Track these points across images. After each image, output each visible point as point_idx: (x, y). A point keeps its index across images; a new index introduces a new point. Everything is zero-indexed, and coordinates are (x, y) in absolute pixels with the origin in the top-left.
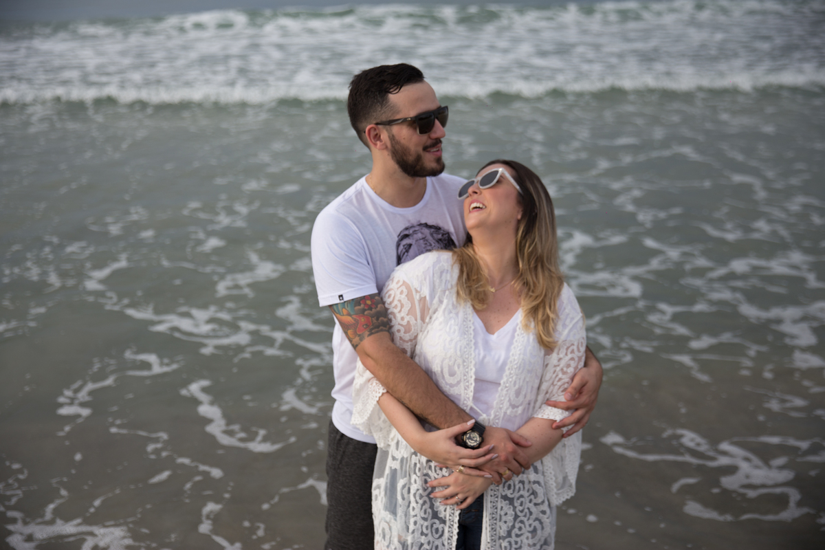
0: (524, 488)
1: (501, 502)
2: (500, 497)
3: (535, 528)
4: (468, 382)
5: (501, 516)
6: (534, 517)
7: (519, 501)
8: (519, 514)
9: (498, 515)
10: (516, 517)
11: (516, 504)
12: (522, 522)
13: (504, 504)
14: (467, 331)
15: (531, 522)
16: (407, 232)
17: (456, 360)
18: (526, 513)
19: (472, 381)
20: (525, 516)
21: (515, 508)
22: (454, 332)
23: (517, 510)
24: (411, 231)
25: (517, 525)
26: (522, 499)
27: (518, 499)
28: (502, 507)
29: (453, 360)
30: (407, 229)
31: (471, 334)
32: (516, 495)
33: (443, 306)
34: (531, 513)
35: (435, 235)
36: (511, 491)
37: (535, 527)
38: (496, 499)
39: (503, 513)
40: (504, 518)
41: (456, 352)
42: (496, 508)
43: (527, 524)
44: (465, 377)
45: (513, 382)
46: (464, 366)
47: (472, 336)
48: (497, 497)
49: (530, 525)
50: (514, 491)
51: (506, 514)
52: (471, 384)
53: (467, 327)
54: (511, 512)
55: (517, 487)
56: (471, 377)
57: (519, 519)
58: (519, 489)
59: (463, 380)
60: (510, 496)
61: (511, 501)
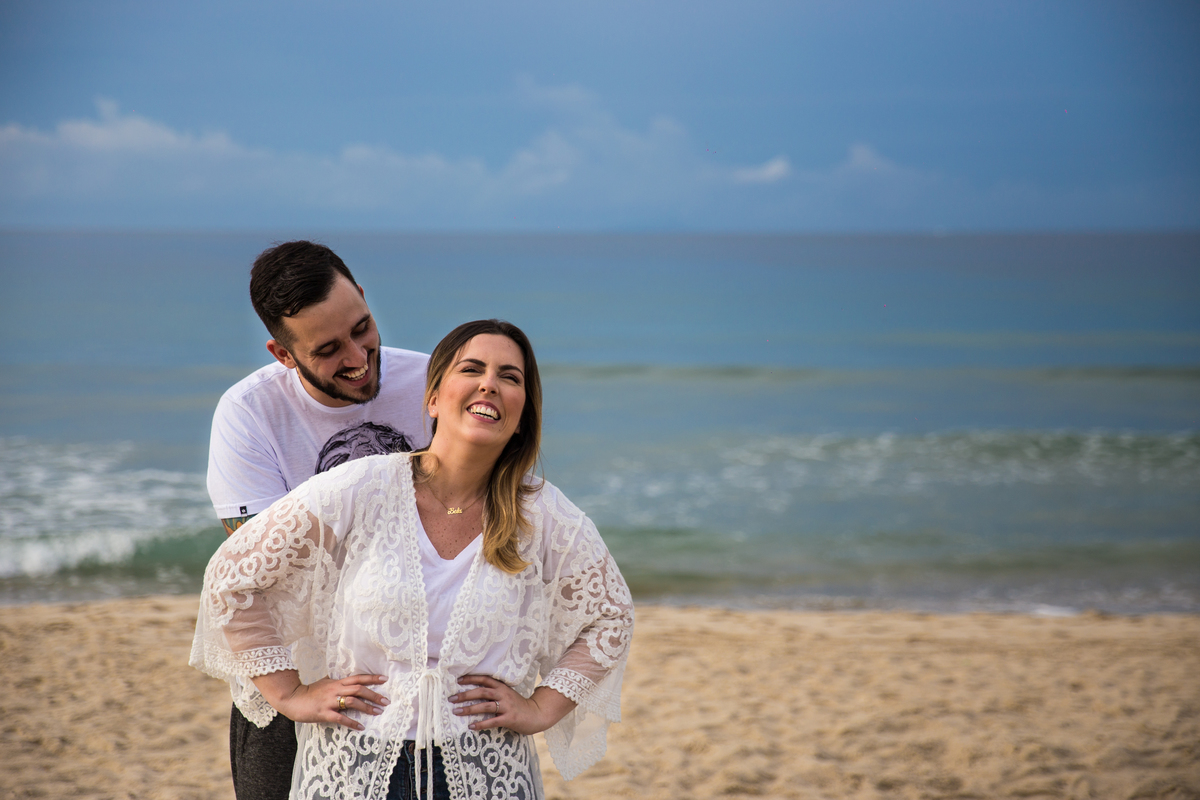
0: (490, 739)
1: (464, 766)
2: (460, 760)
3: (520, 787)
4: (420, 641)
5: (469, 786)
6: (513, 773)
7: (488, 758)
8: (492, 774)
9: (466, 786)
10: (490, 781)
11: (485, 764)
12: (500, 784)
13: (470, 767)
14: (413, 573)
15: (512, 780)
16: (341, 439)
17: (401, 613)
18: (503, 770)
19: (424, 639)
20: (502, 774)
21: (484, 770)
22: (395, 576)
23: (488, 771)
24: (348, 437)
25: (495, 791)
26: (491, 754)
27: (485, 755)
28: (467, 774)
29: (397, 613)
30: (341, 434)
31: (419, 576)
32: (481, 751)
33: (375, 540)
34: (510, 768)
35: (382, 439)
36: (473, 746)
37: (519, 785)
38: (457, 765)
39: (471, 782)
40: (475, 789)
41: (400, 602)
42: (461, 779)
43: (508, 785)
44: (415, 635)
45: (465, 623)
46: (413, 620)
47: (421, 579)
48: (457, 762)
49: (513, 785)
50: (476, 745)
51: (475, 782)
52: (424, 644)
53: (412, 568)
54: (480, 776)
55: (479, 740)
56: (424, 634)
57: (494, 784)
58: (484, 741)
59: (412, 639)
60: (473, 754)
61: (477, 761)
